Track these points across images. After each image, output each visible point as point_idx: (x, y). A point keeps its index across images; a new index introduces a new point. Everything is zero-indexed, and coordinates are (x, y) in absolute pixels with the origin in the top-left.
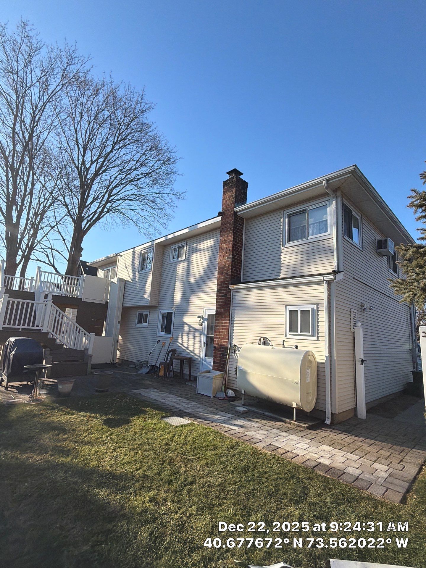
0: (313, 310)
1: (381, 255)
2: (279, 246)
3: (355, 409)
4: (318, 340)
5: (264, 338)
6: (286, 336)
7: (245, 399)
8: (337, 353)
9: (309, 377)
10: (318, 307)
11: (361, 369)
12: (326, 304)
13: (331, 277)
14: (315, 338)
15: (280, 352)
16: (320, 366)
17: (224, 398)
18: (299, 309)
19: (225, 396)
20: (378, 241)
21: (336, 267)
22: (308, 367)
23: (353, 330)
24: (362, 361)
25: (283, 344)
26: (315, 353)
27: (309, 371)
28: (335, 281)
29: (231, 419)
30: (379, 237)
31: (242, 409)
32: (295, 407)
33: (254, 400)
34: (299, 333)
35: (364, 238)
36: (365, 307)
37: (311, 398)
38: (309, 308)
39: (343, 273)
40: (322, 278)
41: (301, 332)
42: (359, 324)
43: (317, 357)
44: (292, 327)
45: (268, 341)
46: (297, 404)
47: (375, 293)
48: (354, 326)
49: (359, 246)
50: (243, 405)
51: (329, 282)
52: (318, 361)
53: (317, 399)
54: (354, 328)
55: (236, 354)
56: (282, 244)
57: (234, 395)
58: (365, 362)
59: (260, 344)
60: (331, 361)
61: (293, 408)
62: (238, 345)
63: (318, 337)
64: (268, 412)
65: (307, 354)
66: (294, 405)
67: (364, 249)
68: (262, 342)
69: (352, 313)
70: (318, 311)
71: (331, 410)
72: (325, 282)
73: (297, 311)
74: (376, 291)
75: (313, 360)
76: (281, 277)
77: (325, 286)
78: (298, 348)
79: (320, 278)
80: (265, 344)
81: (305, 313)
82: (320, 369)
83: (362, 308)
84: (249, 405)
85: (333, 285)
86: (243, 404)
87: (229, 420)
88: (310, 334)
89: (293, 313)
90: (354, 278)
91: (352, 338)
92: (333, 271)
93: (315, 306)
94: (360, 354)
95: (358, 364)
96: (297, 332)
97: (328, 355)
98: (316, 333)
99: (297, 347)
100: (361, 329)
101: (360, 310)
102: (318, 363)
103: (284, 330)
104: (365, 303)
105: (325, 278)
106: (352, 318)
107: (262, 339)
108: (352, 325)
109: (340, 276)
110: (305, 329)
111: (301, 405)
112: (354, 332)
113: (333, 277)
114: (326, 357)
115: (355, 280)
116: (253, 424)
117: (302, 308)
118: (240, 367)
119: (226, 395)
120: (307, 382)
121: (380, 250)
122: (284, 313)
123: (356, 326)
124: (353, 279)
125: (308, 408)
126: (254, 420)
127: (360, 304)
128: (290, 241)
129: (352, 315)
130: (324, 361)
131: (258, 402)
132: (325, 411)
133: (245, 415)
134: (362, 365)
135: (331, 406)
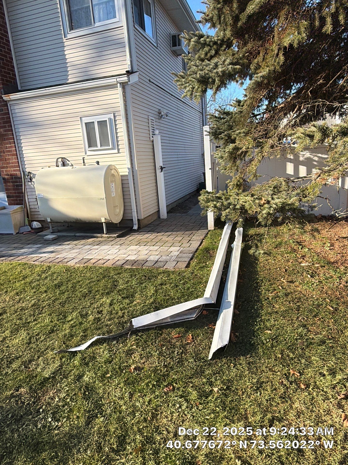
0: (110, 119)
1: (176, 54)
2: (59, 37)
3: (159, 211)
4: (119, 153)
5: (62, 158)
6: (86, 154)
7: (53, 227)
8: (138, 163)
9: (114, 191)
10: (115, 116)
11: (161, 176)
12: (122, 112)
13: (125, 79)
14: (116, 151)
15: (80, 171)
16: (124, 180)
17: (30, 231)
18: (95, 120)
19: (30, 229)
20: (172, 36)
21: (130, 67)
22: (112, 182)
23: (152, 138)
24: (162, 168)
25: (84, 162)
26: (117, 167)
27: (113, 185)
28: (129, 83)
29: (40, 248)
30: (173, 31)
31: (51, 237)
32: (104, 221)
33: (64, 226)
34: (99, 147)
35: (157, 30)
36: (162, 114)
37: (118, 210)
38: (106, 117)
39: (138, 73)
40: (115, 80)
41: (101, 146)
42: (157, 132)
43: (120, 170)
44: (91, 143)
45: (68, 162)
46: (105, 219)
47: (171, 98)
48: (152, 134)
49: (153, 41)
50: (52, 233)
51: (124, 85)
52: (121, 174)
53: (124, 210)
54: (153, 137)
55: (34, 182)
56: (63, 33)
57: (41, 226)
58: (164, 169)
59: (58, 166)
60: (133, 172)
61: (102, 223)
62: (33, 172)
63: (118, 150)
64: (78, 233)
65: (109, 168)
66: (103, 220)
67: (159, 45)
68: (60, 163)
69: (150, 121)
70: (115, 121)
71: (138, 217)
72: (119, 84)
73: (93, 122)
74: (172, 97)
75: (116, 174)
76: (70, 81)
77: (119, 90)
78: (100, 163)
79: (113, 81)
80: (64, 165)
81: (102, 124)
82: (125, 182)
83: (160, 115)
84: (59, 231)
85: (128, 88)
86: (51, 231)
87: (38, 250)
88: (111, 147)
89: (89, 126)
90: (149, 80)
91: (151, 147)
92: (127, 71)
93: (112, 115)
94: (160, 163)
95: (158, 171)
96: (97, 146)
97: (129, 166)
98: (116, 146)
99: (98, 163)
100: (159, 137)
101: (157, 117)
102: (122, 176)
103: (83, 146)
104: (162, 109)
105: (118, 80)
106: (150, 126)
107: (60, 160)
108: (151, 133)
109: (134, 78)
110: (104, 142)
111: (109, 219)
112: (153, 141)
113: (126, 78)
114: (128, 168)
115: (151, 83)
116: (64, 247)
117: (98, 118)
118: (39, 195)
119: (32, 228)
120: (113, 196)
121: (175, 48)
122: (80, 126)
123: (154, 135)
124: (149, 82)
125: (117, 220)
126: (65, 243)
127: (157, 110)
128: (72, 29)
129: (150, 123)
130: (127, 174)
131: (68, 227)
132: (132, 220)
133: (54, 242)
134: (162, 171)
135: (137, 213)
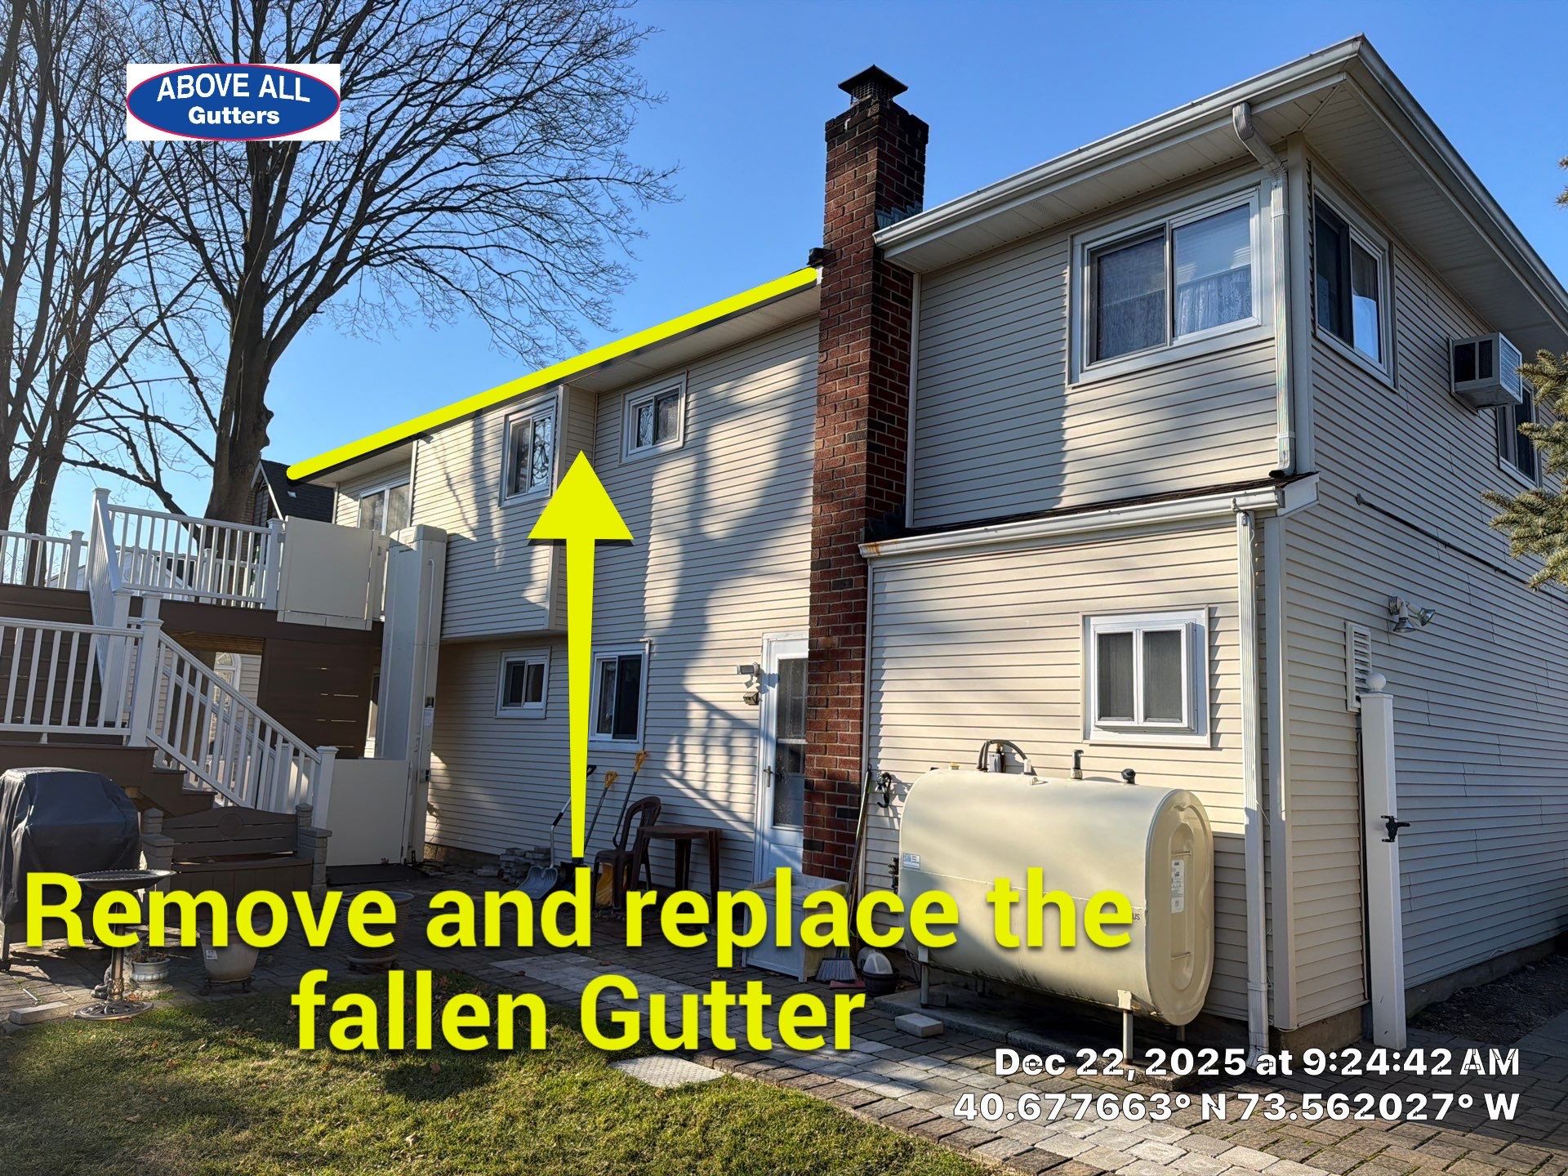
0: (1193, 629)
1: (1468, 402)
2: (1055, 381)
3: (1366, 1010)
4: (1214, 746)
5: (1001, 743)
6: (1086, 736)
7: (930, 985)
8: (1291, 797)
9: (1182, 891)
10: (1212, 619)
11: (1385, 858)
12: (1244, 607)
13: (1266, 497)
14: (1204, 740)
15: (1062, 798)
16: (1224, 851)
17: (852, 982)
18: (1138, 626)
19: (853, 975)
20: (1458, 349)
21: (1288, 457)
22: (1177, 853)
23: (1357, 705)
24: (1392, 827)
25: (1077, 767)
26: (1203, 799)
27: (1181, 869)
28: (1280, 511)
29: (878, 1058)
30: (1462, 331)
31: (920, 1022)
32: (1128, 1007)
33: (966, 987)
34: (1139, 720)
35: (1400, 336)
36: (1405, 613)
37: (1188, 973)
38: (1180, 621)
39: (1315, 479)
40: (1229, 502)
41: (1146, 718)
42: (1379, 682)
43: (1211, 814)
44: (1112, 701)
45: (1018, 758)
46: (1133, 997)
48: (1358, 689)
49: (1380, 370)
50: (924, 1006)
51: (1258, 519)
52: (1216, 828)
53: (1215, 975)
54: (1358, 699)
55: (894, 808)
56: (1066, 370)
57: (890, 972)
58: (1401, 830)
59: (985, 769)
60: (1266, 827)
61: (1119, 1013)
62: (898, 776)
63: (1214, 737)
64: (1020, 1029)
65: (1172, 802)
66: (1125, 1003)
67: (1400, 381)
68: (992, 759)
69: (1351, 639)
70: (1213, 634)
71: (1270, 1017)
72: (1240, 516)
73: (1130, 634)
75: (1194, 825)
76: (1065, 503)
77: (1241, 534)
78: (1137, 778)
79: (1221, 504)
80: (1003, 766)
81: (1161, 642)
82: (1226, 862)
83: (1393, 619)
84: (950, 1006)
85: (1273, 529)
86: (924, 1001)
87: (872, 1063)
88: (1185, 724)
89: (1113, 646)
90: (1359, 499)
91: (1350, 736)
92: (1273, 473)
93: (1204, 614)
94: (1383, 800)
95: (1375, 837)
96: (1131, 716)
97: (1254, 804)
98: (1207, 719)
99: (1130, 776)
100: (1388, 703)
101: (1383, 625)
102: (1218, 837)
103: (1079, 710)
104: (1402, 597)
105: (1240, 501)
106: (1351, 657)
107: (993, 748)
108: (1353, 685)
109: (1301, 494)
110: (1162, 703)
111: (1150, 1001)
112: (1359, 715)
113: (1272, 497)
114: (1247, 810)
115: (1363, 508)
116: (963, 1076)
117: (1147, 623)
118: (908, 857)
119: (859, 971)
120: (1174, 910)
121: (1463, 386)
122: (1079, 644)
123: (1366, 691)
124: (1355, 505)
125: (1180, 1012)
126: (968, 1061)
127: (1383, 601)
128: (1098, 359)
129: (1352, 647)
130: (1241, 830)
131: (981, 995)
132: (1246, 1024)
133: (931, 1045)
134: (1392, 839)
135: (1269, 1000)
